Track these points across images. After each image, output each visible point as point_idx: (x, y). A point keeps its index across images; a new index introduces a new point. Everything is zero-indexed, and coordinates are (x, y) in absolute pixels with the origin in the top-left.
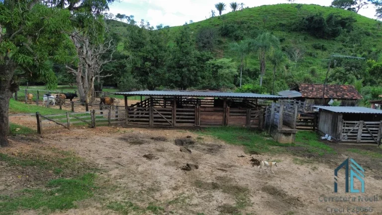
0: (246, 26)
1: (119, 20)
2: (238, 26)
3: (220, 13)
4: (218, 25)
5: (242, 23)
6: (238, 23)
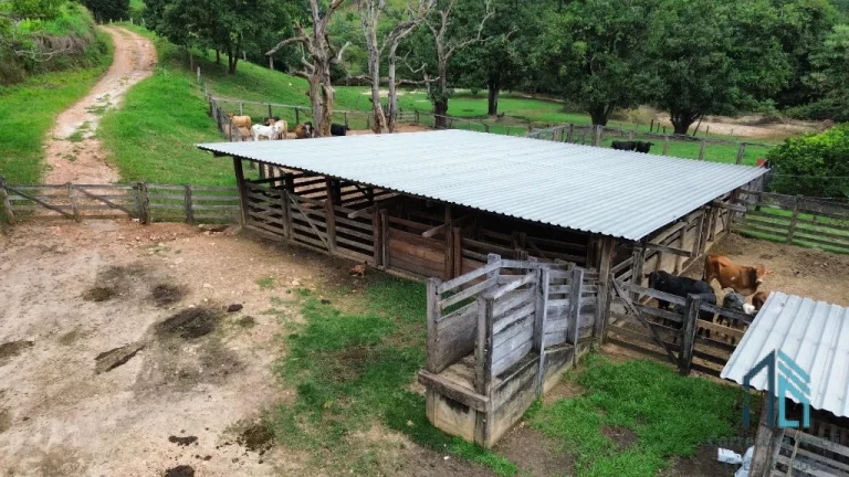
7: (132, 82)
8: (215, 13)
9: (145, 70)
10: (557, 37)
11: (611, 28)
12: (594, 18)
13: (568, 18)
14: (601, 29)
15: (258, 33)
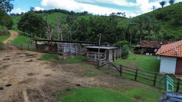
0: (173, 12)
1: (118, 15)
2: (168, 13)
3: (163, 6)
4: (157, 13)
5: (171, 11)
6: (169, 11)
7: (15, 38)
8: (31, 27)
9: (17, 36)
10: (90, 31)
11: (98, 30)
12: (96, 28)
13: (91, 28)
14: (97, 30)
15: (38, 30)
